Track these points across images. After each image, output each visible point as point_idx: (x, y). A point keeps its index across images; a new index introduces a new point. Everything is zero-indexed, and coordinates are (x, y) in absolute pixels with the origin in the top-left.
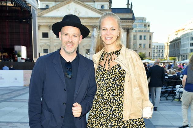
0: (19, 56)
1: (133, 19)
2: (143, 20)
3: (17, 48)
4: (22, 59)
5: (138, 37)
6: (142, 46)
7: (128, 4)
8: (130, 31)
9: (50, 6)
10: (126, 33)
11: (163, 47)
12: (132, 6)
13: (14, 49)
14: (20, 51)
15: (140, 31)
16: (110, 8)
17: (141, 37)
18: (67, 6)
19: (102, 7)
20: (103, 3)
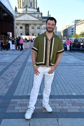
0: (9, 36)
3: (8, 33)
4: (11, 37)
7: (48, 15)
9: (17, 16)
11: (60, 33)
14: (10, 34)
16: (42, 17)
18: (24, 15)
19: (38, 16)
20: (38, 15)
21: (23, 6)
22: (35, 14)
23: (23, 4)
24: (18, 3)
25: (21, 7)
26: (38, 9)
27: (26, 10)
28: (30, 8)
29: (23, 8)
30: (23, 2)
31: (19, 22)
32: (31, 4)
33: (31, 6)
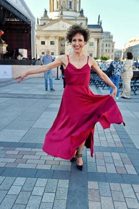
1: (102, 32)
2: (108, 33)
3: (20, 50)
4: (24, 58)
5: (105, 45)
6: (108, 51)
7: (99, 22)
8: (100, 40)
9: (47, 23)
10: (96, 42)
11: (121, 52)
12: (101, 24)
13: (18, 51)
14: (22, 53)
15: (106, 41)
17: (106, 45)
18: (57, 23)
19: (81, 23)
20: (82, 21)
21: (58, 8)
22: (76, 20)
23: (58, 5)
24: (50, 4)
25: (53, 10)
26: (82, 12)
27: (62, 14)
28: (68, 10)
29: (56, 11)
30: (58, 2)
31: (49, 33)
32: (70, 5)
33: (70, 8)
